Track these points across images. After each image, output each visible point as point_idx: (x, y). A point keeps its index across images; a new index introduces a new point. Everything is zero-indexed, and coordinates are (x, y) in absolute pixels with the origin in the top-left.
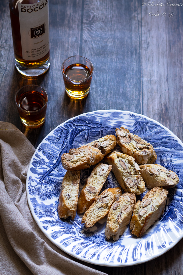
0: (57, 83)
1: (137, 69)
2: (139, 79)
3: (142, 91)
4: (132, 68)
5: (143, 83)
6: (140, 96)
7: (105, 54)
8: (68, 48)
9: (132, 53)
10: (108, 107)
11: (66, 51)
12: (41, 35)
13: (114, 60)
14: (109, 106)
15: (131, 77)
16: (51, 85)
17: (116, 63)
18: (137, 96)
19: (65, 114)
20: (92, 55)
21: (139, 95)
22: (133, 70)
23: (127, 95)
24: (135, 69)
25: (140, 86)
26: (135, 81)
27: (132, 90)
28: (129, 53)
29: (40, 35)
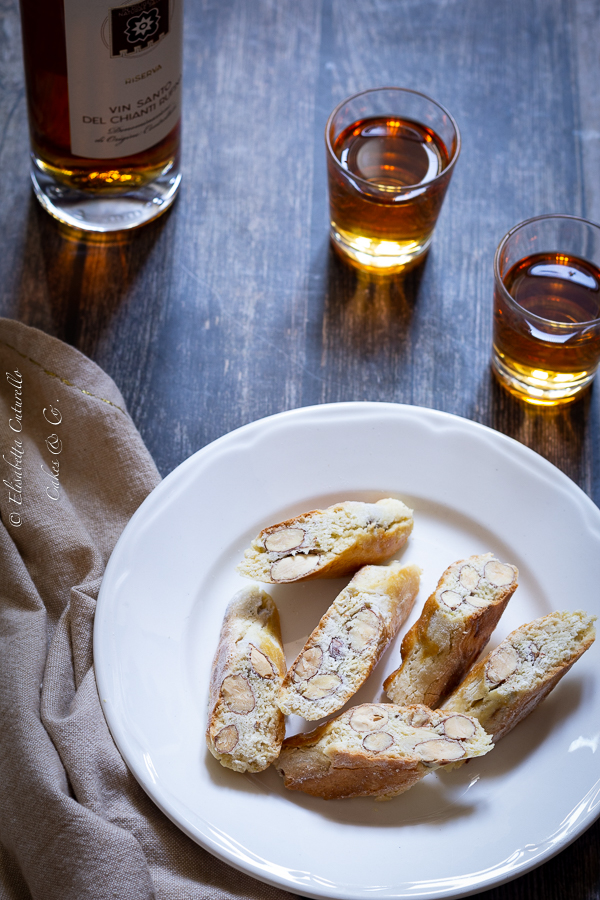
0: (230, 146)
1: (559, 97)
2: (568, 133)
3: (583, 181)
4: (536, 91)
5: (584, 152)
6: (572, 204)
7: (424, 40)
8: (275, 12)
9: (534, 37)
10: (443, 242)
11: (267, 23)
12: (156, 38)
13: (461, 62)
14: (447, 239)
15: (534, 129)
16: (205, 154)
17: (471, 71)
18: (560, 198)
19: (269, 267)
20: (371, 40)
21: (571, 194)
22: (541, 101)
23: (519, 194)
24: (550, 96)
25: (573, 163)
26: (550, 140)
27: (540, 178)
28: (525, 35)
29: (149, 39)
